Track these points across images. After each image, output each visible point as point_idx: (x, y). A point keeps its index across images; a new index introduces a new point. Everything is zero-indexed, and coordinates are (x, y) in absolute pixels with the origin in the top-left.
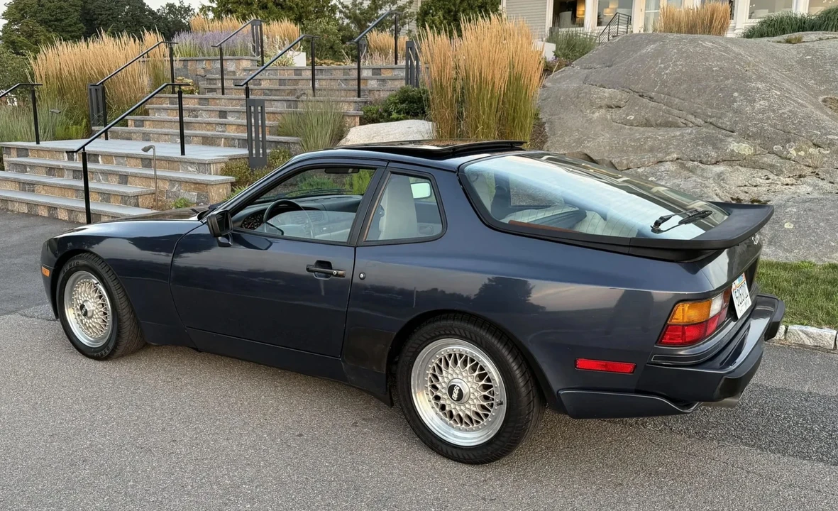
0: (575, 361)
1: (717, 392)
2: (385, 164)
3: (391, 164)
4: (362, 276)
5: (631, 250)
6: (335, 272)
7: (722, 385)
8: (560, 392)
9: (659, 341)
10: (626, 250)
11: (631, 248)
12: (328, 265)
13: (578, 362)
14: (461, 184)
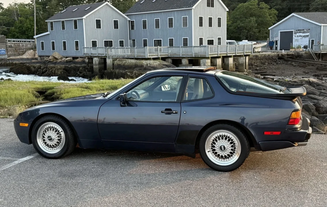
0: (264, 132)
1: (305, 138)
2: (187, 74)
3: (189, 75)
4: (185, 112)
5: (277, 98)
6: (174, 112)
7: (306, 136)
8: (259, 143)
9: (288, 124)
10: (276, 98)
11: (277, 97)
12: (170, 110)
13: (265, 132)
14: (217, 80)
